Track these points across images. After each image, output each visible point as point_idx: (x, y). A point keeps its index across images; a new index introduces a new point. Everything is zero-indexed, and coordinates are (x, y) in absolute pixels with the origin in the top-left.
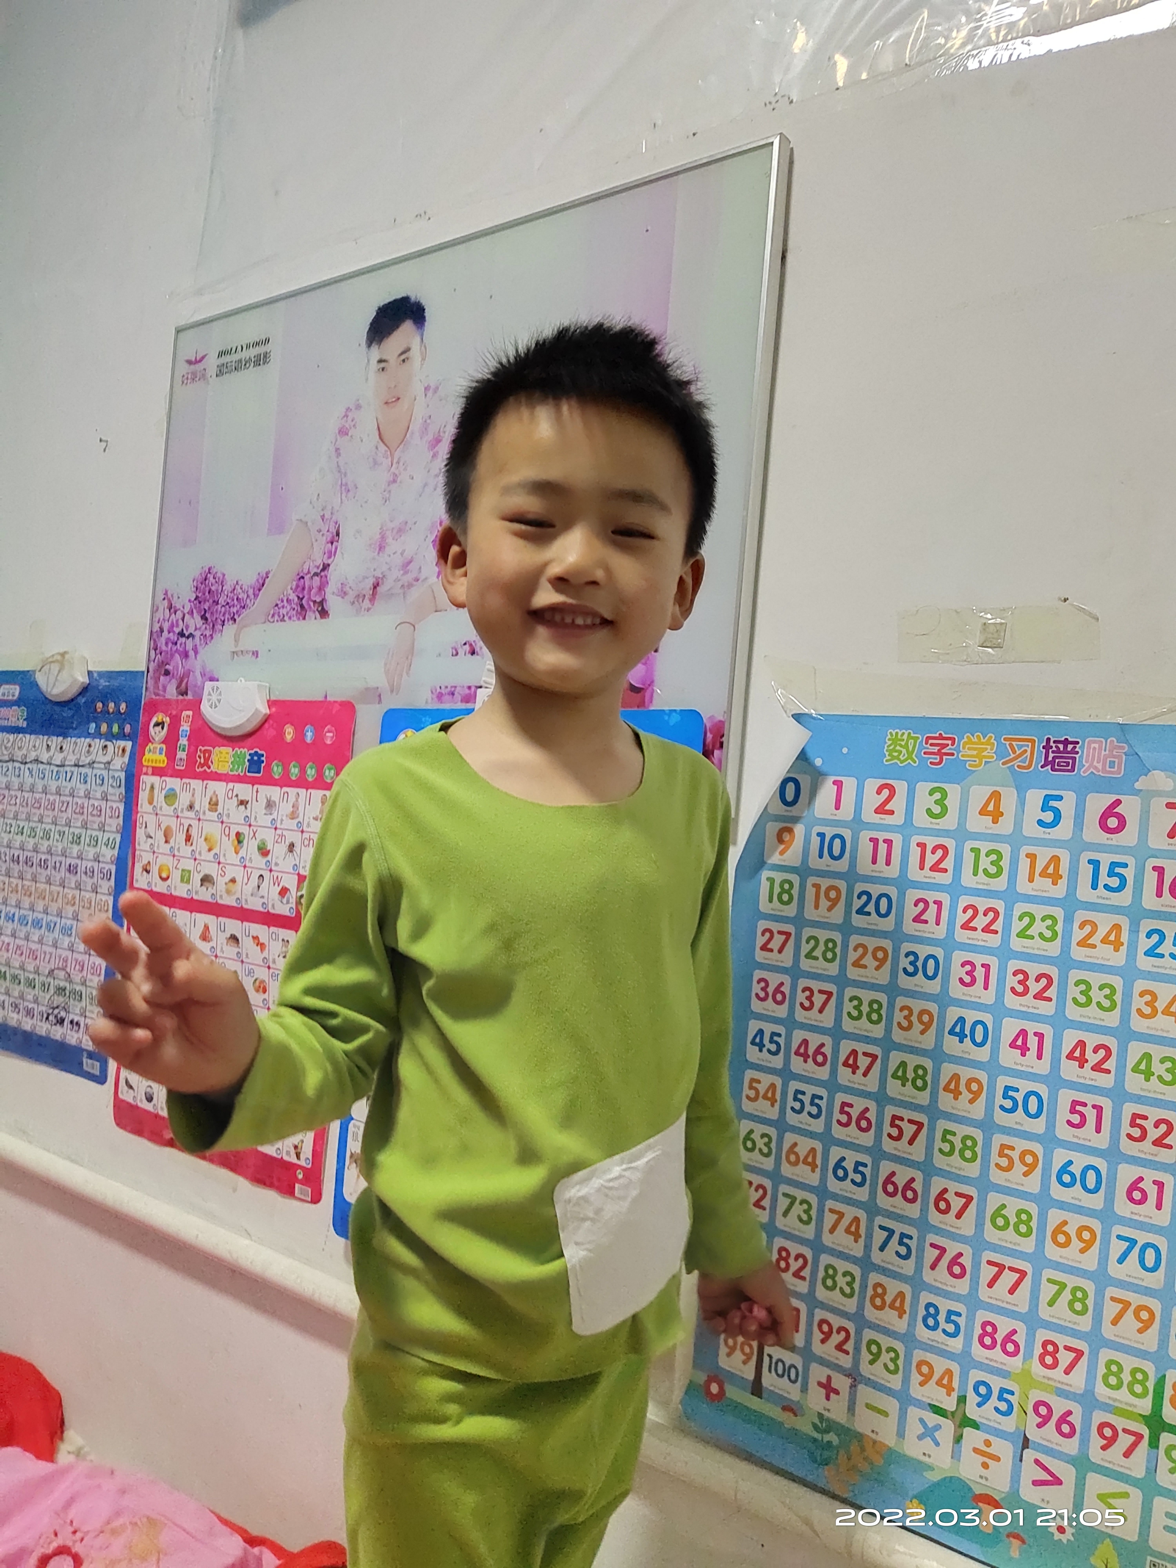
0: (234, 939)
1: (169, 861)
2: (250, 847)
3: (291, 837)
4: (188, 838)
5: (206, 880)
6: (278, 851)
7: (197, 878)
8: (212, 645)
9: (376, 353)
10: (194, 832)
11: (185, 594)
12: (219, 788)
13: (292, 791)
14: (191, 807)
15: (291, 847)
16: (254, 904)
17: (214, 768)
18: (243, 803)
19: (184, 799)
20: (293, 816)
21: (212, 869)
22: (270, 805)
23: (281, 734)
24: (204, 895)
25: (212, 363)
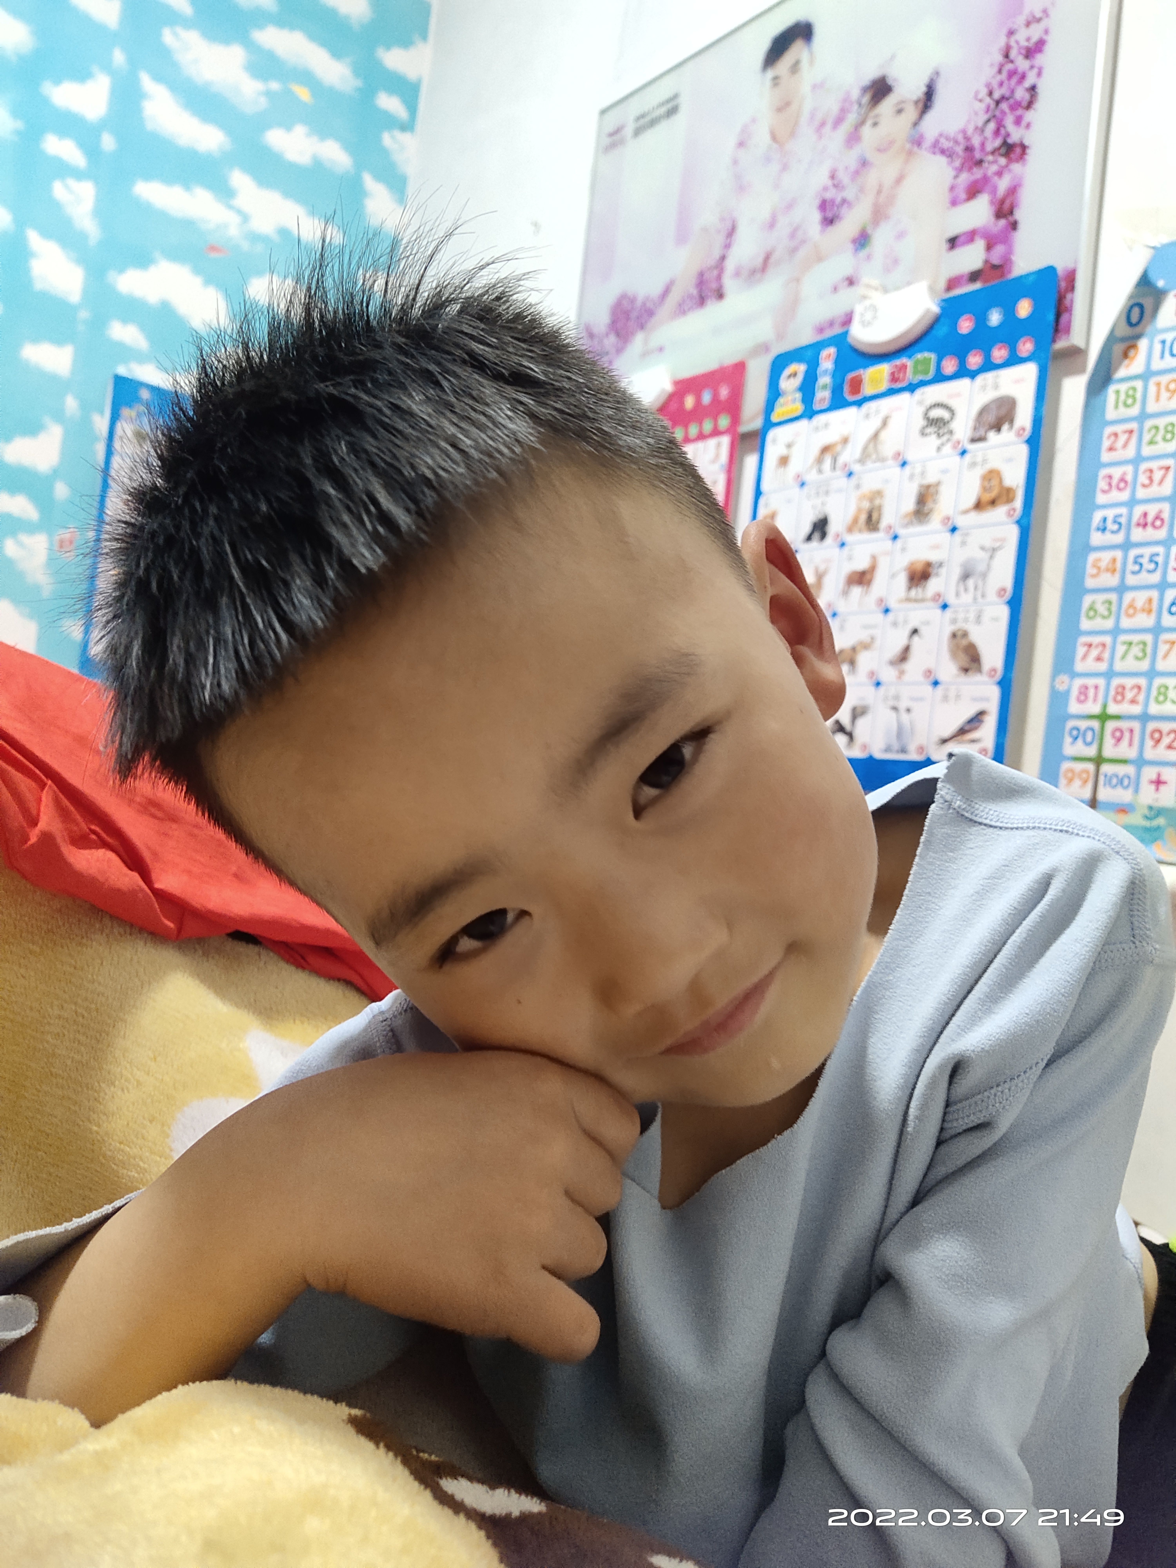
8: (625, 352)
9: (769, 74)
23: (682, 405)
25: (630, 129)
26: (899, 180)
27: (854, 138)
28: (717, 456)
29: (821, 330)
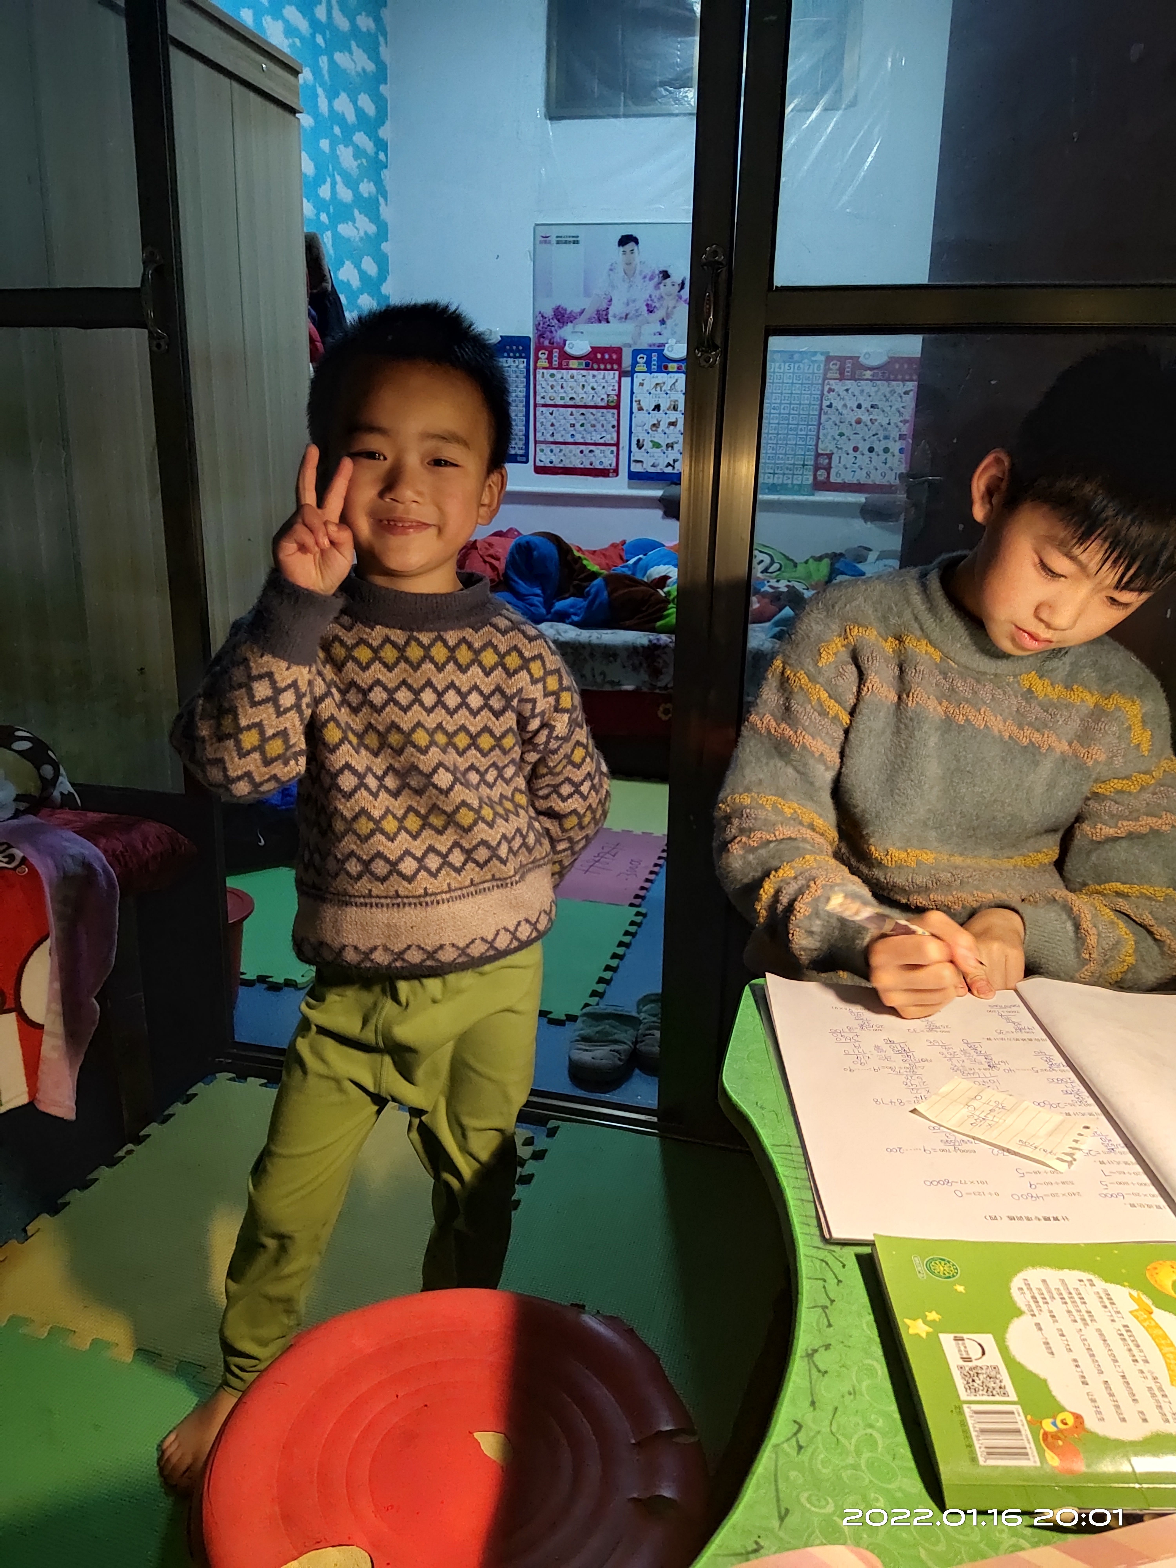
0: (583, 414)
1: (554, 395)
2: (588, 388)
3: (603, 385)
4: (562, 387)
5: (572, 399)
6: (599, 389)
7: (568, 399)
8: (563, 330)
9: (621, 249)
10: (564, 385)
11: (549, 313)
12: (574, 372)
13: (602, 372)
14: (562, 378)
15: (604, 387)
16: (592, 404)
17: (571, 366)
18: (584, 376)
19: (558, 376)
20: (604, 378)
21: (574, 396)
22: (594, 376)
23: (596, 356)
24: (571, 403)
25: (554, 239)
26: (675, 307)
27: (657, 286)
28: (614, 378)
29: (650, 346)
